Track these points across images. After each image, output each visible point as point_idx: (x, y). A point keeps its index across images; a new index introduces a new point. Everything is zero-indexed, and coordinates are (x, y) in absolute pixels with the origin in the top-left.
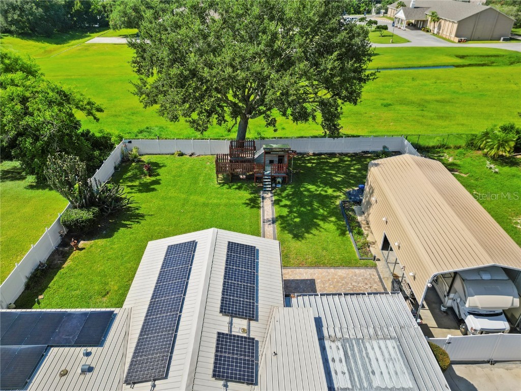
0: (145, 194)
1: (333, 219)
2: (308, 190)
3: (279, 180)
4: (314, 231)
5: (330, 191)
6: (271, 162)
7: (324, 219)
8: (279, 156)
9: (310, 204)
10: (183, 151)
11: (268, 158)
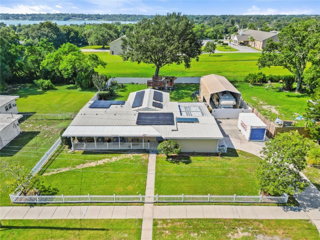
0: (122, 92)
1: (190, 97)
2: (182, 91)
3: (171, 89)
4: (182, 99)
5: (189, 92)
6: (168, 82)
7: (186, 97)
8: (171, 80)
9: (182, 94)
10: (134, 82)
11: (167, 80)
